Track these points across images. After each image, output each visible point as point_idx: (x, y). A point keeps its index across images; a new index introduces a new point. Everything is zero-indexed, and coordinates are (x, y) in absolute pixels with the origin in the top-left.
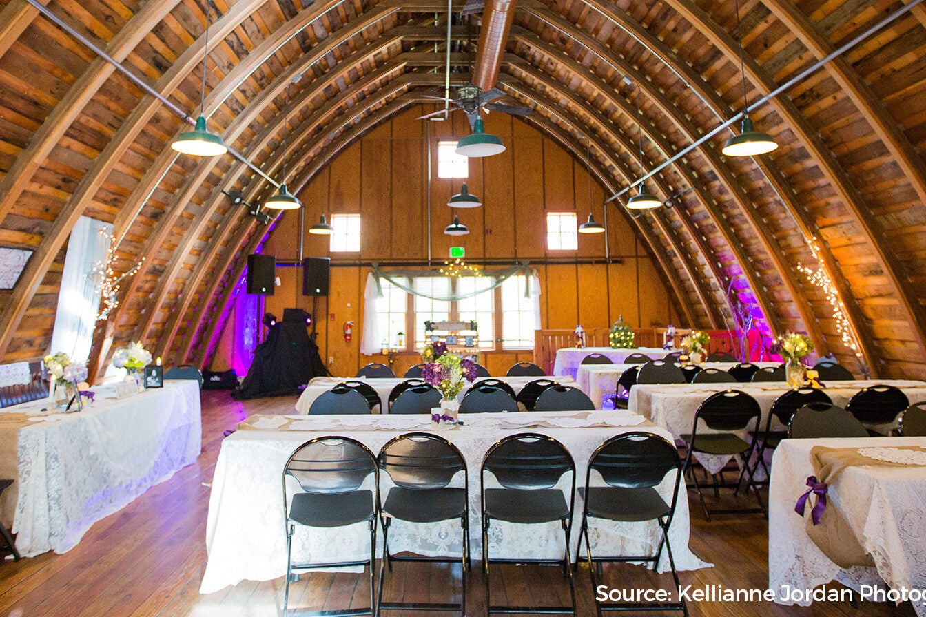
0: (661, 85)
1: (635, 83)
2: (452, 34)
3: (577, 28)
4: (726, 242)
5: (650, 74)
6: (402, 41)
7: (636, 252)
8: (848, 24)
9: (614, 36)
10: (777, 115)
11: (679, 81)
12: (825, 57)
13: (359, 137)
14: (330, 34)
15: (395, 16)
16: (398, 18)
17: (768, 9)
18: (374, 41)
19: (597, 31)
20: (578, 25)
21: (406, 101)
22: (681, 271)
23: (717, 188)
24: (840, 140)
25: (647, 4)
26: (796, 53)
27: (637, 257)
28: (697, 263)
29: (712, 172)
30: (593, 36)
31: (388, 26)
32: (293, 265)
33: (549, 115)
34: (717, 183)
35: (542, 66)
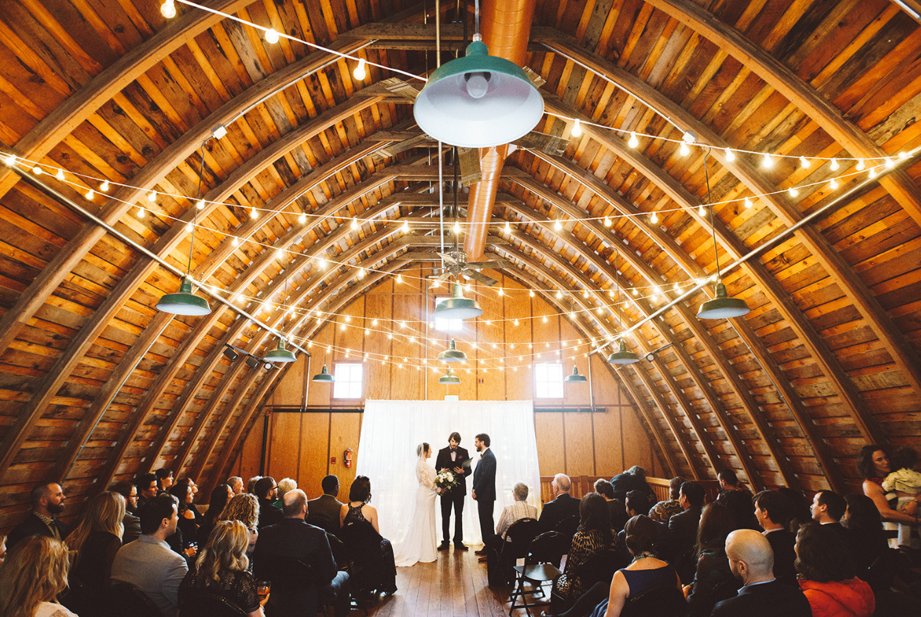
0: (639, 249)
1: (613, 246)
2: (443, 200)
3: (558, 196)
4: (704, 396)
5: (627, 238)
6: (400, 207)
7: (619, 400)
8: (816, 193)
9: (593, 202)
10: (749, 278)
11: (654, 245)
12: (794, 224)
13: (363, 293)
14: (331, 200)
15: (392, 183)
16: (395, 186)
17: (737, 179)
18: (373, 206)
19: (577, 199)
20: (559, 193)
21: (405, 261)
22: (662, 420)
23: (693, 345)
24: (811, 303)
25: (623, 175)
26: (766, 220)
27: (620, 405)
28: (677, 413)
29: (688, 329)
30: (574, 203)
31: (385, 194)
32: (297, 411)
33: (536, 274)
34: (693, 340)
35: (528, 230)
